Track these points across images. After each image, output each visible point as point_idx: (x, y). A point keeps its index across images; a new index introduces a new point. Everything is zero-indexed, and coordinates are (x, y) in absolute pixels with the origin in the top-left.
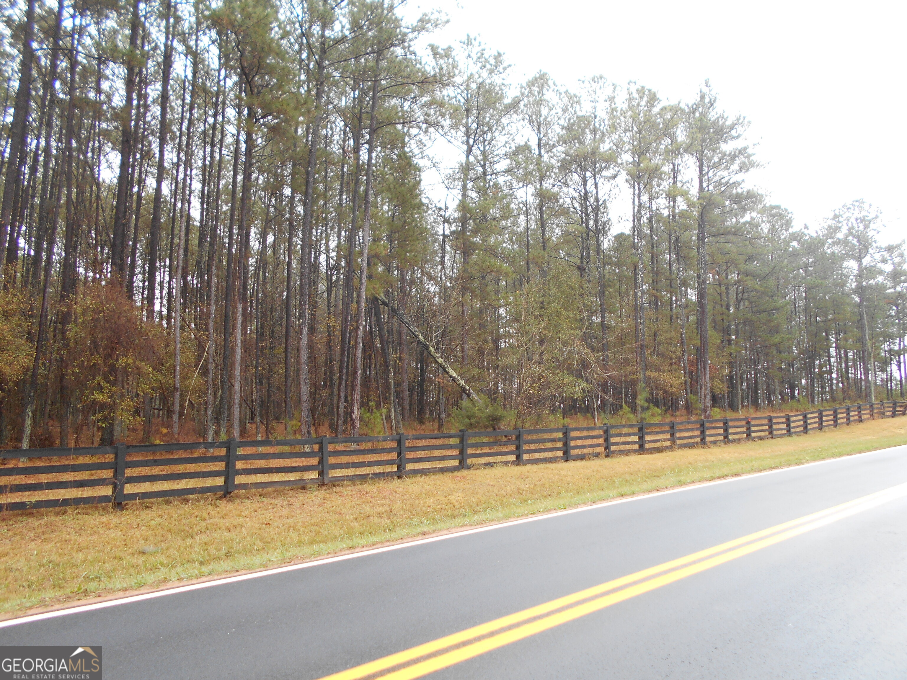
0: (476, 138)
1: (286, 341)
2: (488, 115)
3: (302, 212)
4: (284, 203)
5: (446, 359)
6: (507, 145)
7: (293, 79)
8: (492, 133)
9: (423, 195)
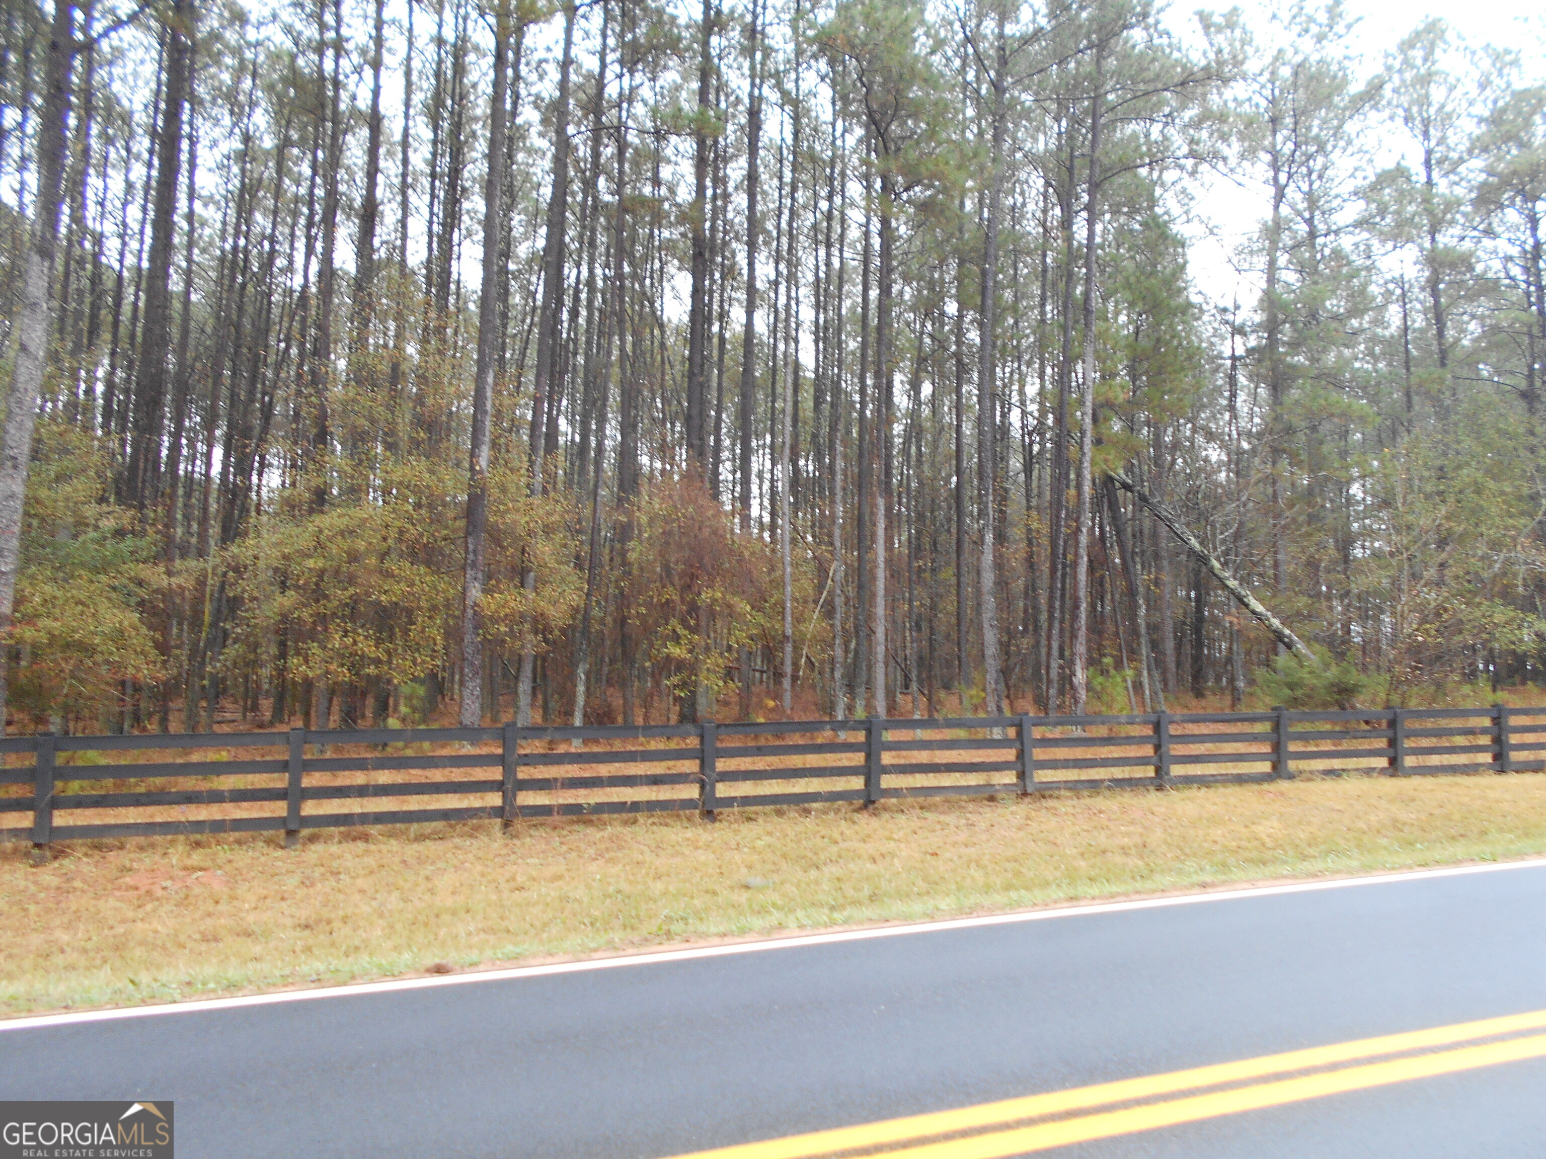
0: (1293, 170)
1: (958, 557)
2: (1316, 122)
3: (978, 340)
4: (947, 328)
5: (1245, 581)
6: (1357, 174)
7: (954, 117)
8: (1326, 156)
9: (1191, 289)
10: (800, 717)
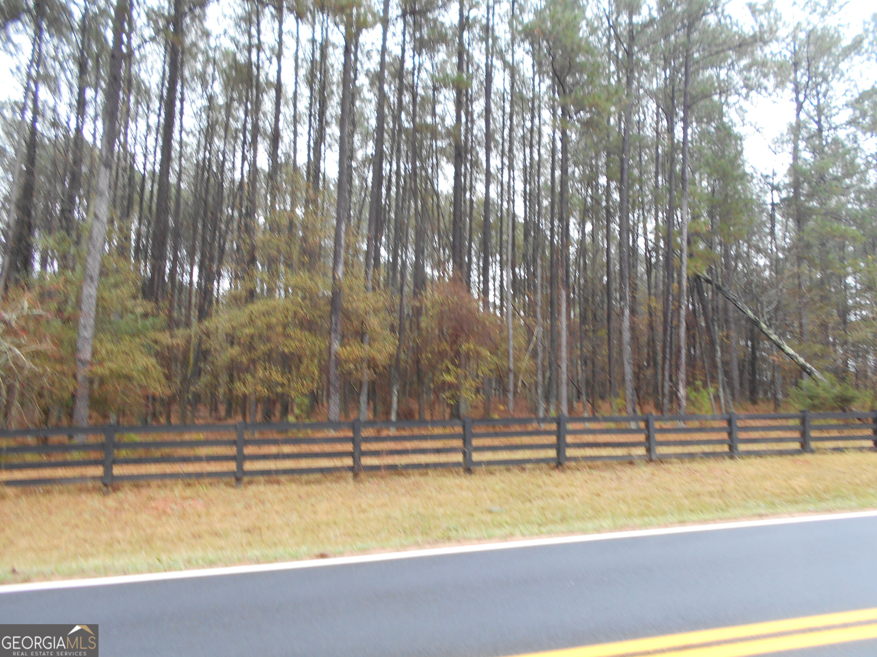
0: (808, 93)
1: (609, 323)
2: (821, 64)
3: (618, 199)
4: (600, 192)
6: (847, 93)
7: (604, 71)
8: (828, 84)
9: (746, 165)
10: (518, 415)
